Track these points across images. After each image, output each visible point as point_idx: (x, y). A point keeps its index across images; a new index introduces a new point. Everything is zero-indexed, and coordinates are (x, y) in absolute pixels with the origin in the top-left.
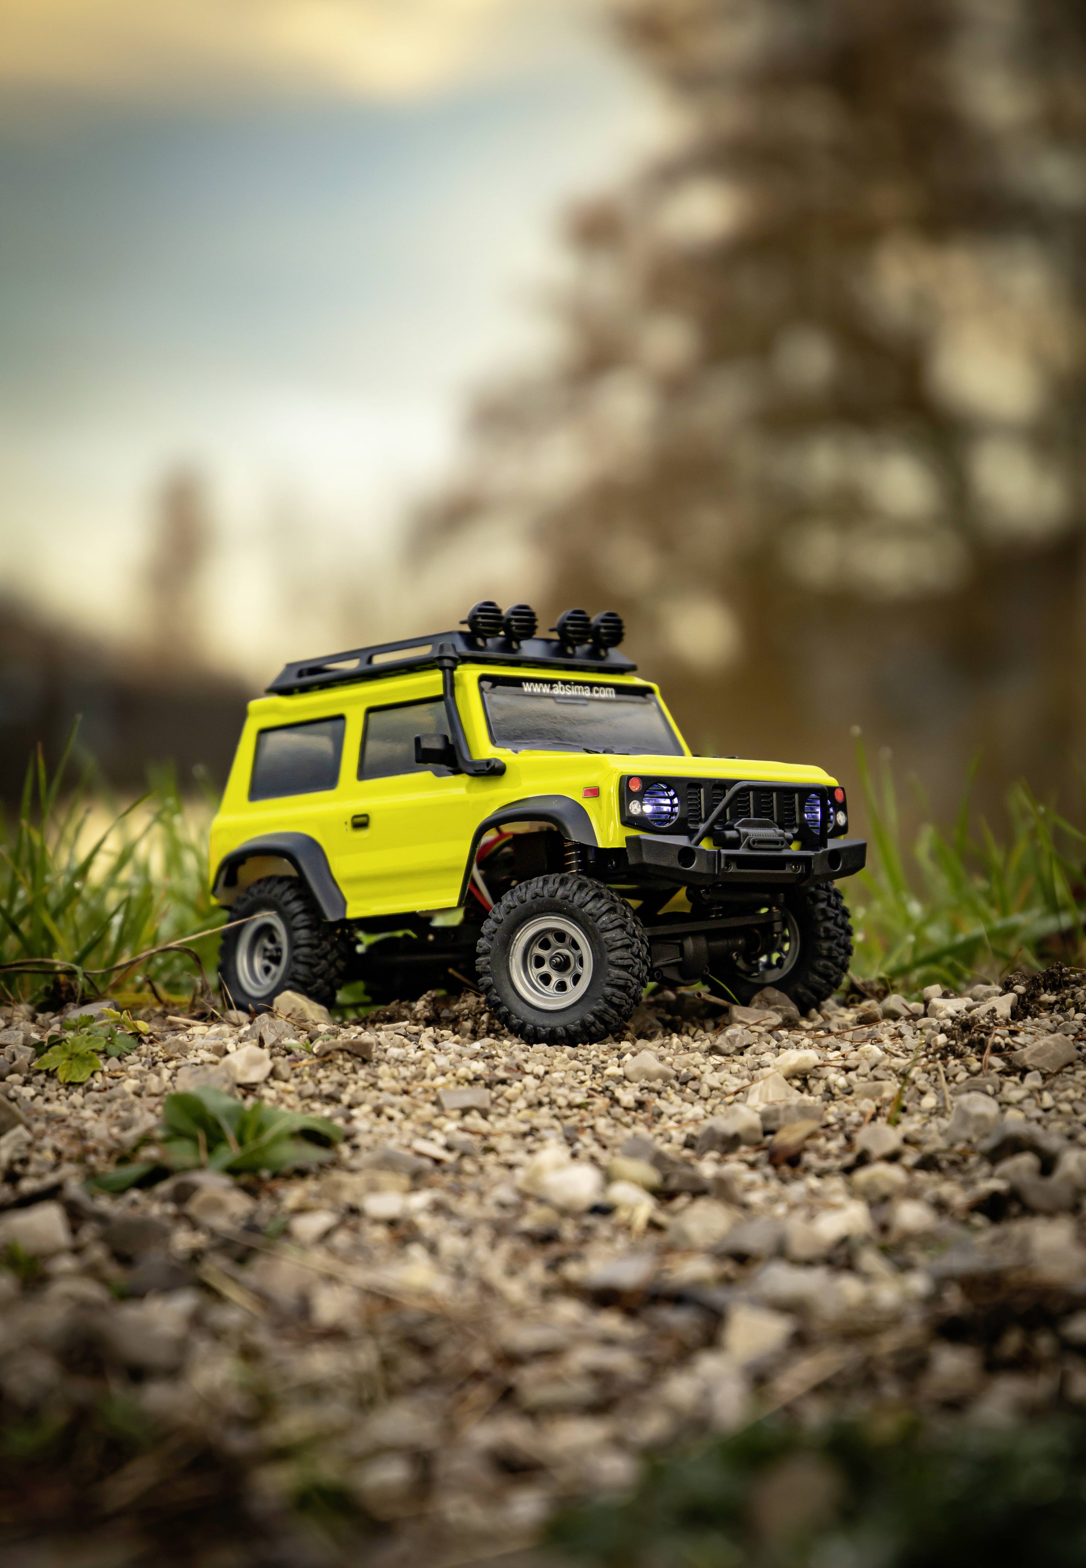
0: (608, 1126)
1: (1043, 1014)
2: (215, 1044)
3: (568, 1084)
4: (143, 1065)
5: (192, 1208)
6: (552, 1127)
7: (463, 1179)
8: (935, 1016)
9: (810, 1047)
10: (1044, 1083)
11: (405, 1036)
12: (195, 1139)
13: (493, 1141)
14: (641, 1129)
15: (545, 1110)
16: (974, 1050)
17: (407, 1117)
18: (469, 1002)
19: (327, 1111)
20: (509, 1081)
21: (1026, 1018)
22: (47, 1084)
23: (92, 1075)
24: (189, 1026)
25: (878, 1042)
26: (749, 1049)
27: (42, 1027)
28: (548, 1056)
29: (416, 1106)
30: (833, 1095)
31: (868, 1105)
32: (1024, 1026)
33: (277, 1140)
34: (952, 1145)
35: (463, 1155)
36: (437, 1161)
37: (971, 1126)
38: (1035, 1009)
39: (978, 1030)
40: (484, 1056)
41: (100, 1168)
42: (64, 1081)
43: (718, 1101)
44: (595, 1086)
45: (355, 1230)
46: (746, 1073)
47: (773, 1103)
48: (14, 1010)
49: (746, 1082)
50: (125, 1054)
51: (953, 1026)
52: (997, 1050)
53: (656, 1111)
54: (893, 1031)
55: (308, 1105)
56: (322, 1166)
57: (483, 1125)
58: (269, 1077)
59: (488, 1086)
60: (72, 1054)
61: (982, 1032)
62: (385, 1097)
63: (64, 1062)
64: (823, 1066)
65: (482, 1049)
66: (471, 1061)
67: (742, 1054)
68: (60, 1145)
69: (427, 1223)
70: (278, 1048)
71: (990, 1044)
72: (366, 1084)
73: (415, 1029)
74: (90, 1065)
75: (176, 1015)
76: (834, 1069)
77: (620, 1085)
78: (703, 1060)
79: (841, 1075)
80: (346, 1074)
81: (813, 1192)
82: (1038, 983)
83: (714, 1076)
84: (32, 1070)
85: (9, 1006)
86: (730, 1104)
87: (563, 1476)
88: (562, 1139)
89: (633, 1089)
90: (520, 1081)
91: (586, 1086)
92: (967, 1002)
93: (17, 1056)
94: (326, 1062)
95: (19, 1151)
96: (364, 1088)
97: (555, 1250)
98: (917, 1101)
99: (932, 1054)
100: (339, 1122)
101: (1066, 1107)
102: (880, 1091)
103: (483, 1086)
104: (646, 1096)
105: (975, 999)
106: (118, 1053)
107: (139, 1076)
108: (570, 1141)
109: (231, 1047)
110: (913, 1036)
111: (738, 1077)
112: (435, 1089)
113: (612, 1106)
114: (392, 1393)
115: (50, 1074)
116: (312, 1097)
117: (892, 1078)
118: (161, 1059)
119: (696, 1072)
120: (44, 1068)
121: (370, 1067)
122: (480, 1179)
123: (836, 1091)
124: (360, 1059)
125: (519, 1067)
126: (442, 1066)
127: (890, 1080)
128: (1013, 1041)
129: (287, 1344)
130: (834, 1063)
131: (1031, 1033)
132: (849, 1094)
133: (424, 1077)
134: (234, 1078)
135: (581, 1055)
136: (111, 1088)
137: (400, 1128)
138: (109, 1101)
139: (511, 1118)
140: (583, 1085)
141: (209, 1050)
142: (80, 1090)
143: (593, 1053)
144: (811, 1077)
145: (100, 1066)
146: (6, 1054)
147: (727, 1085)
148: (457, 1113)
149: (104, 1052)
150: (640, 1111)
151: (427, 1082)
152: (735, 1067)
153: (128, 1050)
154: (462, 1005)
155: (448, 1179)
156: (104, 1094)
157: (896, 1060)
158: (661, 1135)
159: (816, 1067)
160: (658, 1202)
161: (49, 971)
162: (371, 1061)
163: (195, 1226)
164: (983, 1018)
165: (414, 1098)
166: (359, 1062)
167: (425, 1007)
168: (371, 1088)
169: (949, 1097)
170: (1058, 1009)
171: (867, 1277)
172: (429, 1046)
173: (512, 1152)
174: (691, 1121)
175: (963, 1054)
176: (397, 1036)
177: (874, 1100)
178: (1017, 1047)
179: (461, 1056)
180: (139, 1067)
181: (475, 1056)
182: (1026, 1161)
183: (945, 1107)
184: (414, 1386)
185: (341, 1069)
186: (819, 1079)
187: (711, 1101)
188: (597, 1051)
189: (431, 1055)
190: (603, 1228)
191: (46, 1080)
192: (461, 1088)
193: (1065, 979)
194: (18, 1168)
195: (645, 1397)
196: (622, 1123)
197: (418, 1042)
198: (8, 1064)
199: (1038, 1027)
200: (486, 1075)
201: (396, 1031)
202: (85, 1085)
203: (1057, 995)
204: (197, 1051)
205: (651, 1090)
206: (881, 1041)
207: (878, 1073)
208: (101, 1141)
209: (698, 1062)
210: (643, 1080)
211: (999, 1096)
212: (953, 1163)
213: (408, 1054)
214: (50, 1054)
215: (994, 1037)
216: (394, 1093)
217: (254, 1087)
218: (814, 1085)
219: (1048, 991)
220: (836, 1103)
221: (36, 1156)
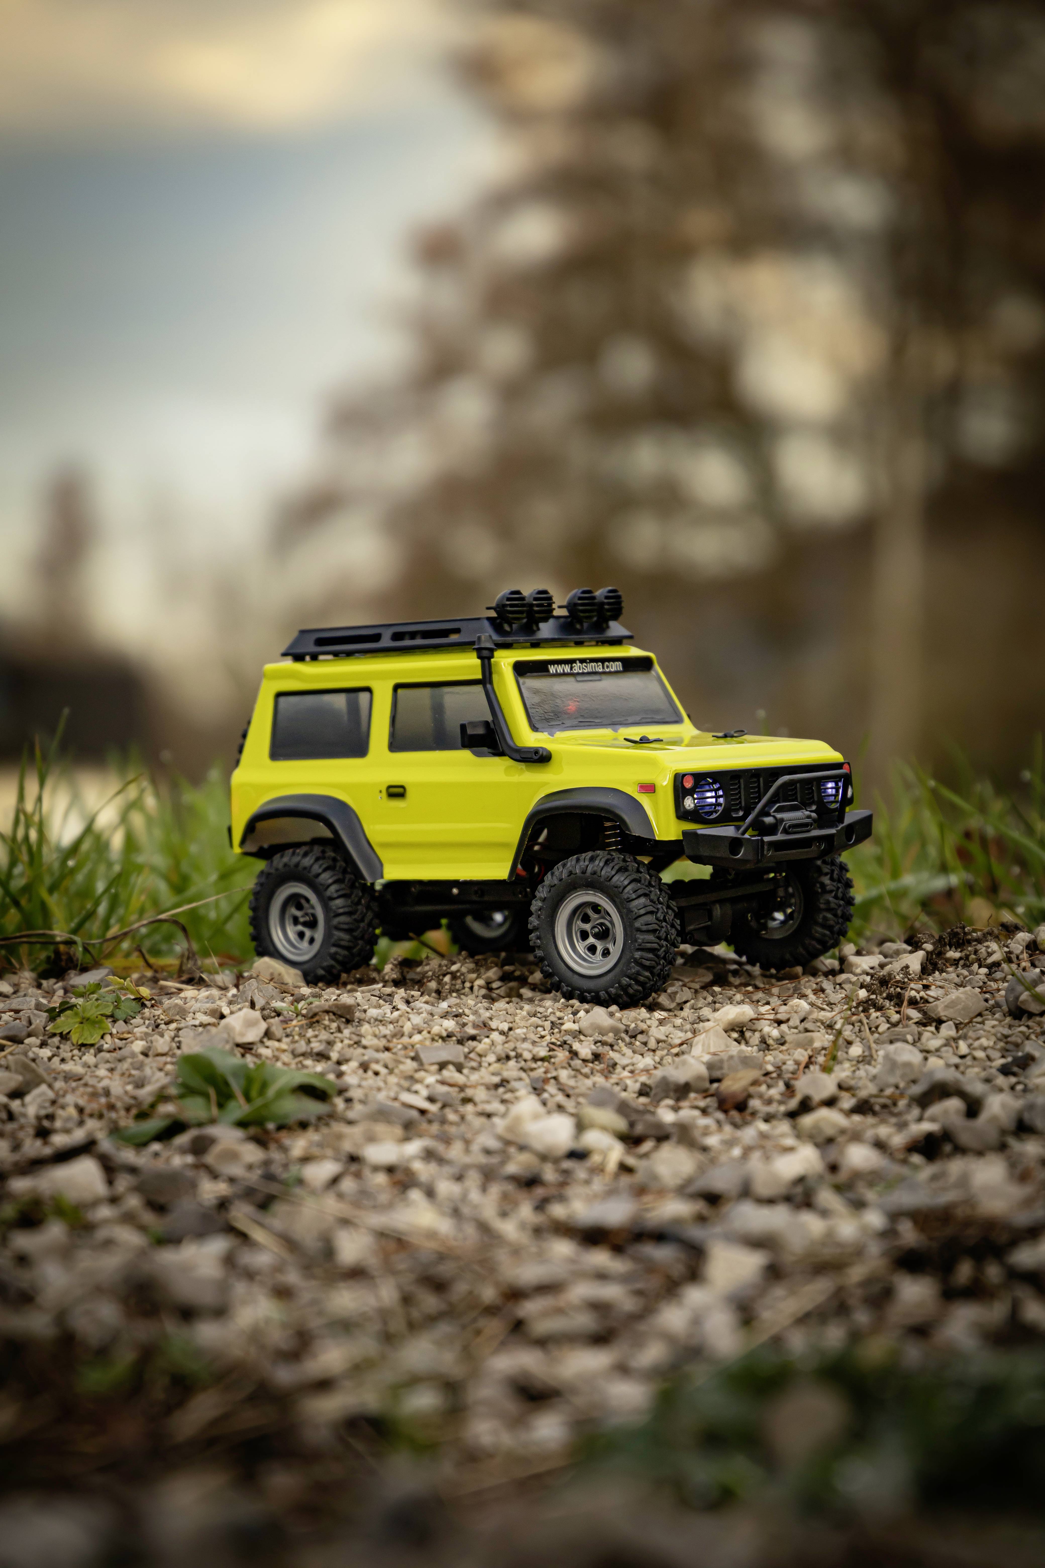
0: (570, 1077)
1: (950, 969)
2: (211, 1008)
3: (529, 1039)
4: (147, 1027)
5: (210, 1158)
6: (520, 1079)
7: (447, 1127)
8: (851, 972)
9: (742, 1002)
10: (957, 1032)
11: (380, 997)
12: (206, 1096)
13: (469, 1092)
14: (599, 1079)
15: (512, 1063)
16: (892, 1003)
17: (391, 1072)
18: (431, 965)
19: (319, 1068)
20: (478, 1038)
21: (934, 973)
22: (62, 1046)
23: (102, 1037)
24: (181, 990)
25: (803, 996)
26: (688, 1004)
27: (47, 992)
28: (509, 1013)
29: (398, 1062)
30: (768, 1045)
31: (801, 1055)
32: (934, 980)
33: (280, 1094)
34: (882, 1090)
35: (444, 1106)
36: (423, 1112)
37: (898, 1073)
38: (942, 965)
39: (894, 985)
40: (453, 1014)
41: (123, 1123)
42: (77, 1043)
43: (665, 1052)
44: (553, 1040)
45: (358, 1175)
46: (688, 1027)
47: (714, 1054)
48: (20, 977)
49: (689, 1035)
50: (130, 1018)
51: (872, 981)
52: (913, 1003)
53: (611, 1062)
54: (815, 986)
55: (301, 1062)
56: (320, 1118)
57: (459, 1078)
58: (263, 1037)
59: (460, 1042)
60: (83, 1018)
61: (897, 987)
62: (369, 1054)
63: (77, 1026)
64: (758, 1019)
65: (449, 1008)
66: (442, 1020)
67: (682, 1009)
68: (81, 1102)
69: (423, 1170)
70: (268, 1011)
71: (906, 998)
72: (352, 1042)
73: (388, 990)
74: (100, 1028)
75: (165, 979)
76: (768, 1022)
77: (576, 1039)
78: (648, 1015)
79: (774, 1027)
80: (332, 1033)
81: (763, 1136)
82: (944, 941)
83: (660, 1029)
84: (47, 1033)
85: (15, 973)
86: (677, 1055)
87: (579, 1401)
88: (531, 1089)
89: (588, 1043)
90: (488, 1037)
91: (546, 1040)
92: (879, 958)
93: (33, 1021)
94: (314, 1023)
95: (45, 1108)
96: (350, 1046)
97: (540, 1192)
98: (845, 1050)
99: (855, 1007)
100: (331, 1077)
101: (980, 1054)
102: (811, 1041)
103: (456, 1042)
104: (601, 1048)
105: (886, 957)
106: (124, 1016)
107: (145, 1038)
108: (537, 1090)
109: (226, 1011)
110: (833, 990)
111: (682, 1030)
112: (413, 1046)
113: (572, 1059)
114: (413, 1327)
115: (64, 1037)
116: (303, 1055)
117: (821, 1030)
118: (163, 1022)
119: (643, 1026)
120: (58, 1031)
121: (353, 1027)
122: (463, 1128)
123: (770, 1042)
124: (344, 1020)
125: (485, 1025)
126: (417, 1025)
127: (819, 1031)
128: (927, 995)
129: (314, 1283)
130: (766, 1017)
131: (940, 987)
132: (782, 1044)
133: (402, 1035)
134: (234, 1039)
135: (539, 1012)
136: (120, 1049)
137: (385, 1082)
138: (120, 1061)
139: (483, 1070)
140: (543, 1039)
141: (205, 1013)
142: (92, 1051)
143: (550, 1010)
144: (747, 1029)
145: (109, 1030)
146: (22, 1019)
147: (671, 1038)
148: (435, 1068)
149: (112, 1016)
150: (596, 1063)
151: (405, 1040)
152: (678, 1022)
153: (132, 1014)
154: (426, 967)
155: (435, 1128)
156: (114, 1054)
157: (823, 1013)
158: (617, 1084)
159: (751, 1020)
160: (627, 1146)
161: (49, 941)
162: (354, 1021)
163: (215, 1176)
164: (898, 974)
165: (395, 1054)
166: (343, 1022)
167: (392, 970)
168: (355, 1046)
169: (873, 1046)
170: (962, 964)
171: (825, 1213)
172: (403, 1006)
173: (488, 1102)
174: (642, 1071)
175: (883, 1007)
176: (372, 997)
177: (806, 1050)
178: (931, 1000)
179: (432, 1015)
180: (143, 1029)
181: (445, 1014)
182: (954, 1104)
183: (871, 1056)
184: (432, 1320)
185: (327, 1028)
186: (754, 1031)
187: (659, 1053)
188: (553, 1009)
189: (407, 1014)
190: (580, 1171)
191: (60, 1042)
192: (436, 1044)
193: (967, 937)
194: (46, 1123)
195: (642, 1327)
196: (581, 1073)
197: (392, 1003)
198: (26, 1028)
199: (946, 981)
200: (457, 1032)
201: (372, 993)
202: (96, 1046)
203: (961, 952)
204: (194, 1014)
205: (604, 1043)
206: (806, 996)
207: (809, 1025)
208: (118, 1098)
209: (644, 1018)
210: (597, 1034)
211: (918, 1044)
212: (884, 1106)
213: (385, 1014)
214: (62, 1018)
215: (910, 991)
216: (377, 1050)
217: (251, 1046)
218: (750, 1037)
219: (953, 948)
220: (771, 1052)
221: (60, 1112)
